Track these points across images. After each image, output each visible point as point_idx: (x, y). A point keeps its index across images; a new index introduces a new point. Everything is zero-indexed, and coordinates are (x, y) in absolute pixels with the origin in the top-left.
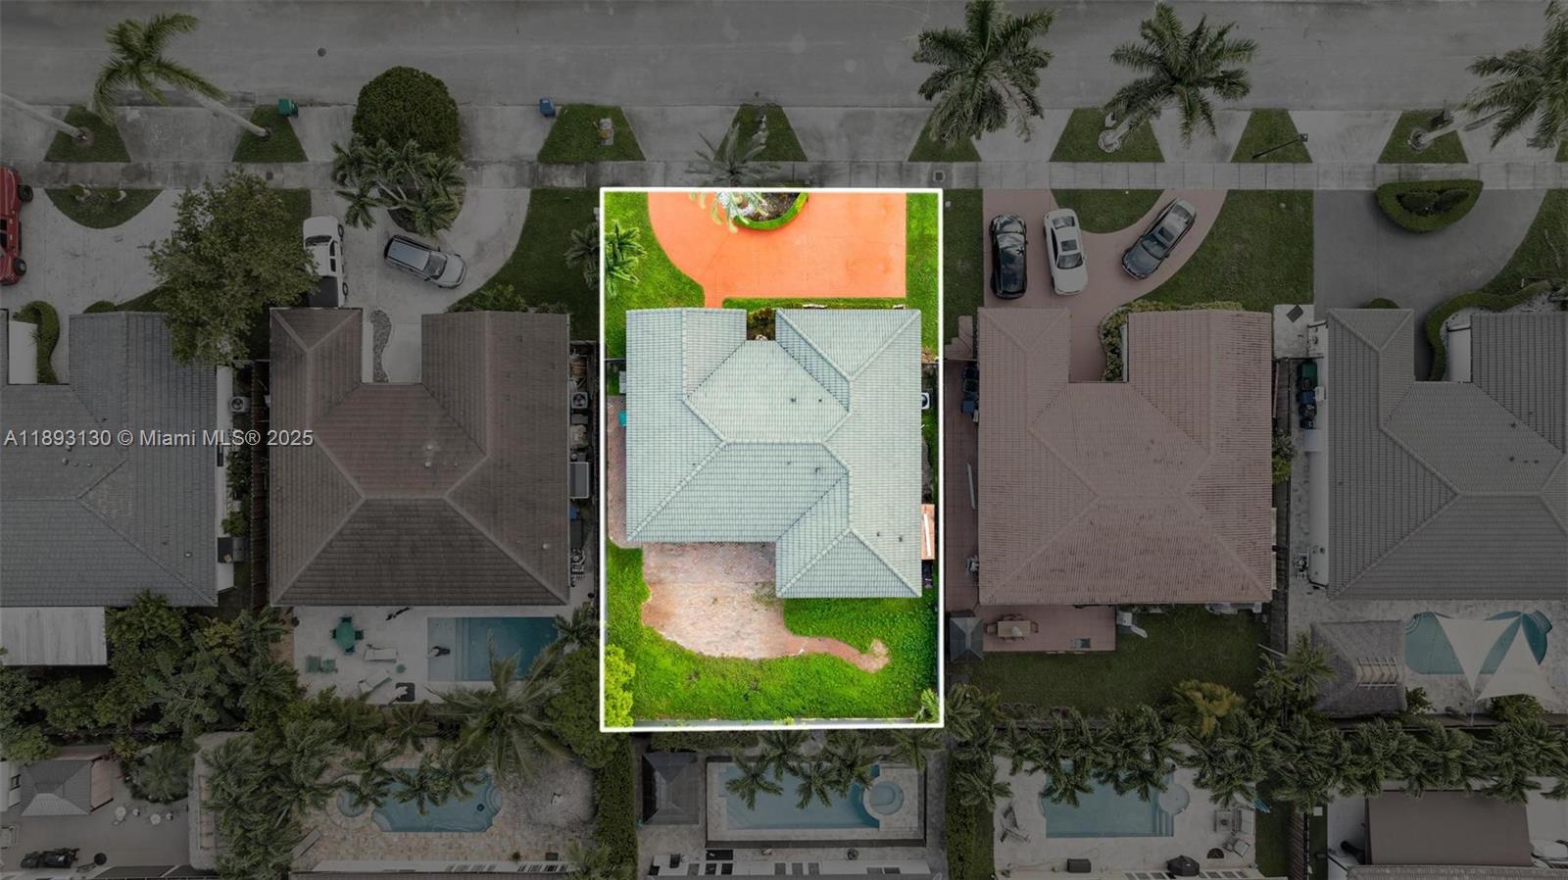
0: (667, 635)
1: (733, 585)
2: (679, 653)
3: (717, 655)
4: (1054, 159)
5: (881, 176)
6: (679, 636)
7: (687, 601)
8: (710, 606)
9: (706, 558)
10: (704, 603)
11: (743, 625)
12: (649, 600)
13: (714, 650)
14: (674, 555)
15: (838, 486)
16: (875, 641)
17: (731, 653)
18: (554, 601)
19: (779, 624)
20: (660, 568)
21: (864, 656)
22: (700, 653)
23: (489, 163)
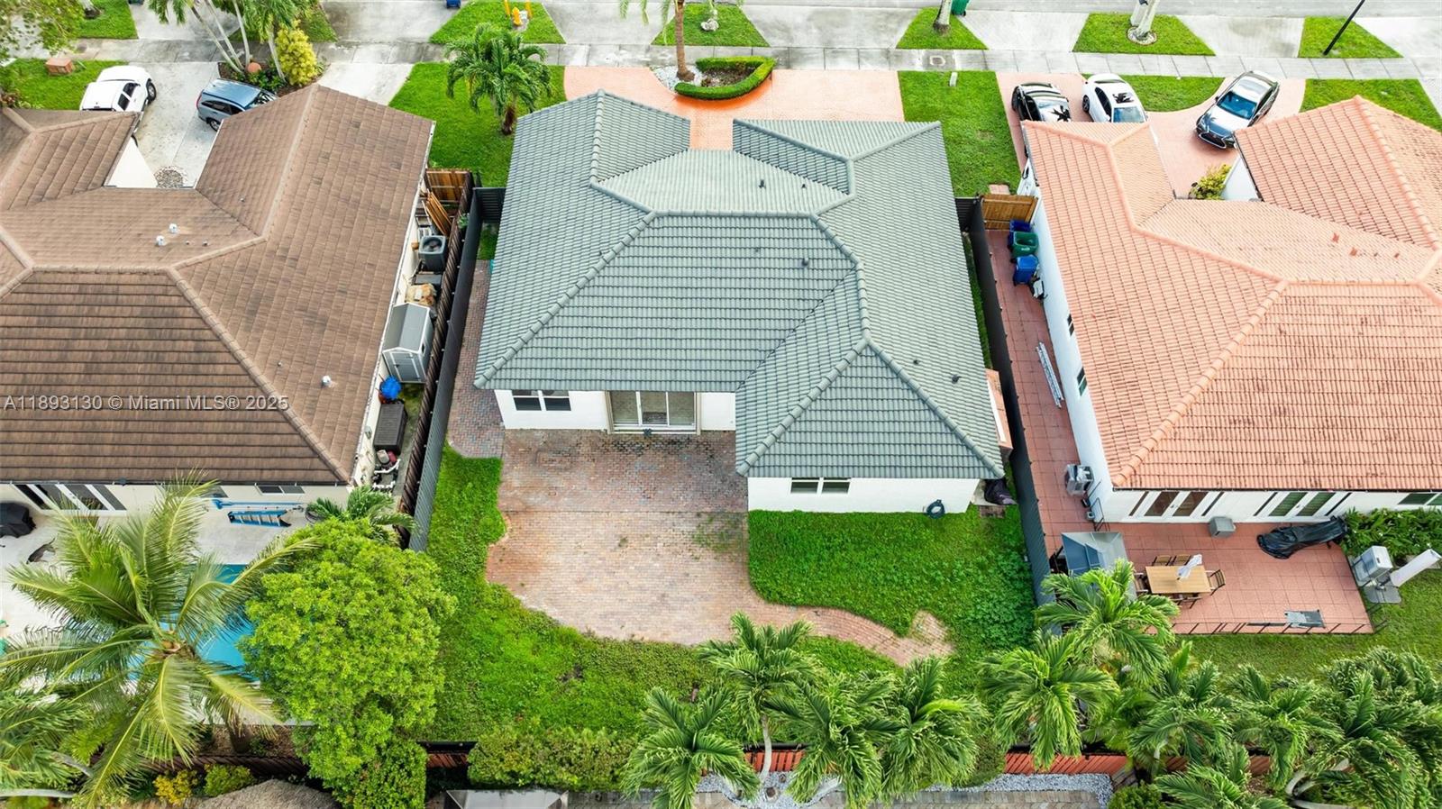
0: (532, 600)
1: (657, 517)
2: (547, 632)
3: (622, 636)
4: (1077, 49)
5: (863, 60)
6: (553, 603)
7: (572, 540)
8: (615, 550)
9: (612, 474)
10: (604, 547)
11: (672, 584)
12: (503, 540)
13: (617, 628)
14: (555, 468)
15: (839, 291)
16: (921, 613)
17: (648, 634)
18: (321, 476)
19: (741, 582)
20: (529, 489)
21: (903, 642)
22: (590, 633)
23: (367, 43)
